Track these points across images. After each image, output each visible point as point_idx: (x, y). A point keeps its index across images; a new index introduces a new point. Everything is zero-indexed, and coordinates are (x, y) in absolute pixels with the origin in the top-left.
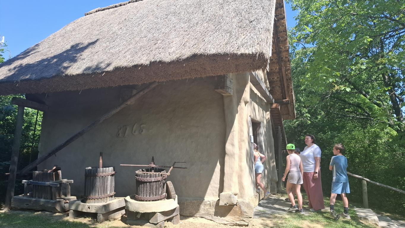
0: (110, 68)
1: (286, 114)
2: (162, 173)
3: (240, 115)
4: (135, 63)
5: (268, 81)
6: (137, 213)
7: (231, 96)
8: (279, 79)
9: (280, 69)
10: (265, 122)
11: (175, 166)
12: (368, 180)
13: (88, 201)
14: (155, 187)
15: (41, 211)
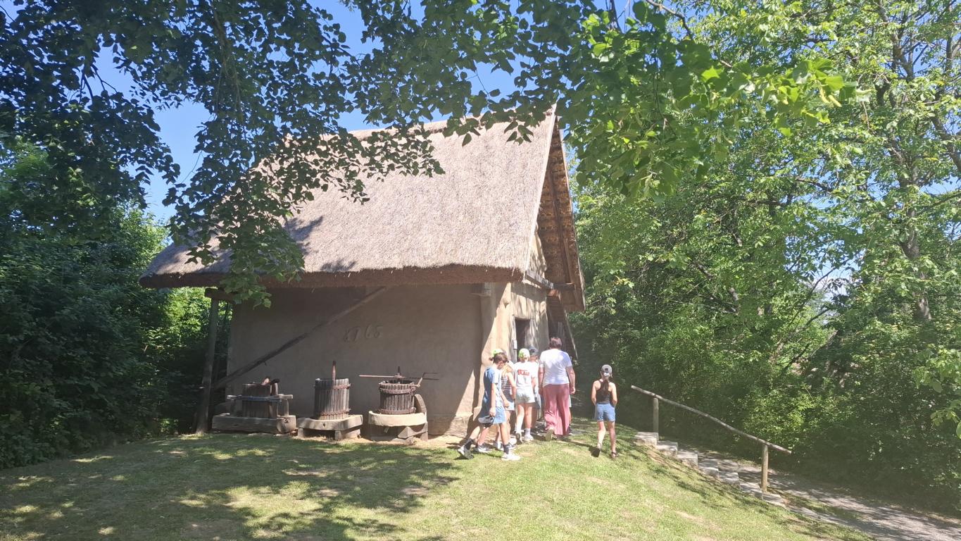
0: (356, 269)
1: (572, 304)
2: (411, 384)
3: (499, 318)
4: (387, 267)
5: (543, 258)
6: (385, 427)
7: (488, 297)
8: (560, 254)
9: (561, 241)
10: (538, 318)
11: (426, 376)
12: (660, 397)
13: (322, 417)
14: (403, 401)
15: (257, 432)
